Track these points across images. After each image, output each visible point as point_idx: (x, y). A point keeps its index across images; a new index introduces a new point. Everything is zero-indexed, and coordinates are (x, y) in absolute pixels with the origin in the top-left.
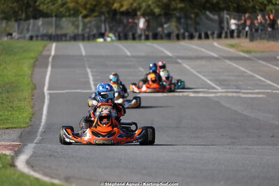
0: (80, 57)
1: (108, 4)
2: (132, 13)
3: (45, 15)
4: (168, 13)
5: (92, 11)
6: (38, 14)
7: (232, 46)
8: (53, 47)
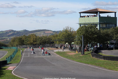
0: (28, 51)
1: (33, 43)
2: (36, 44)
3: (25, 45)
4: (41, 44)
5: (31, 44)
6: (24, 45)
7: (48, 49)
8: (25, 49)
